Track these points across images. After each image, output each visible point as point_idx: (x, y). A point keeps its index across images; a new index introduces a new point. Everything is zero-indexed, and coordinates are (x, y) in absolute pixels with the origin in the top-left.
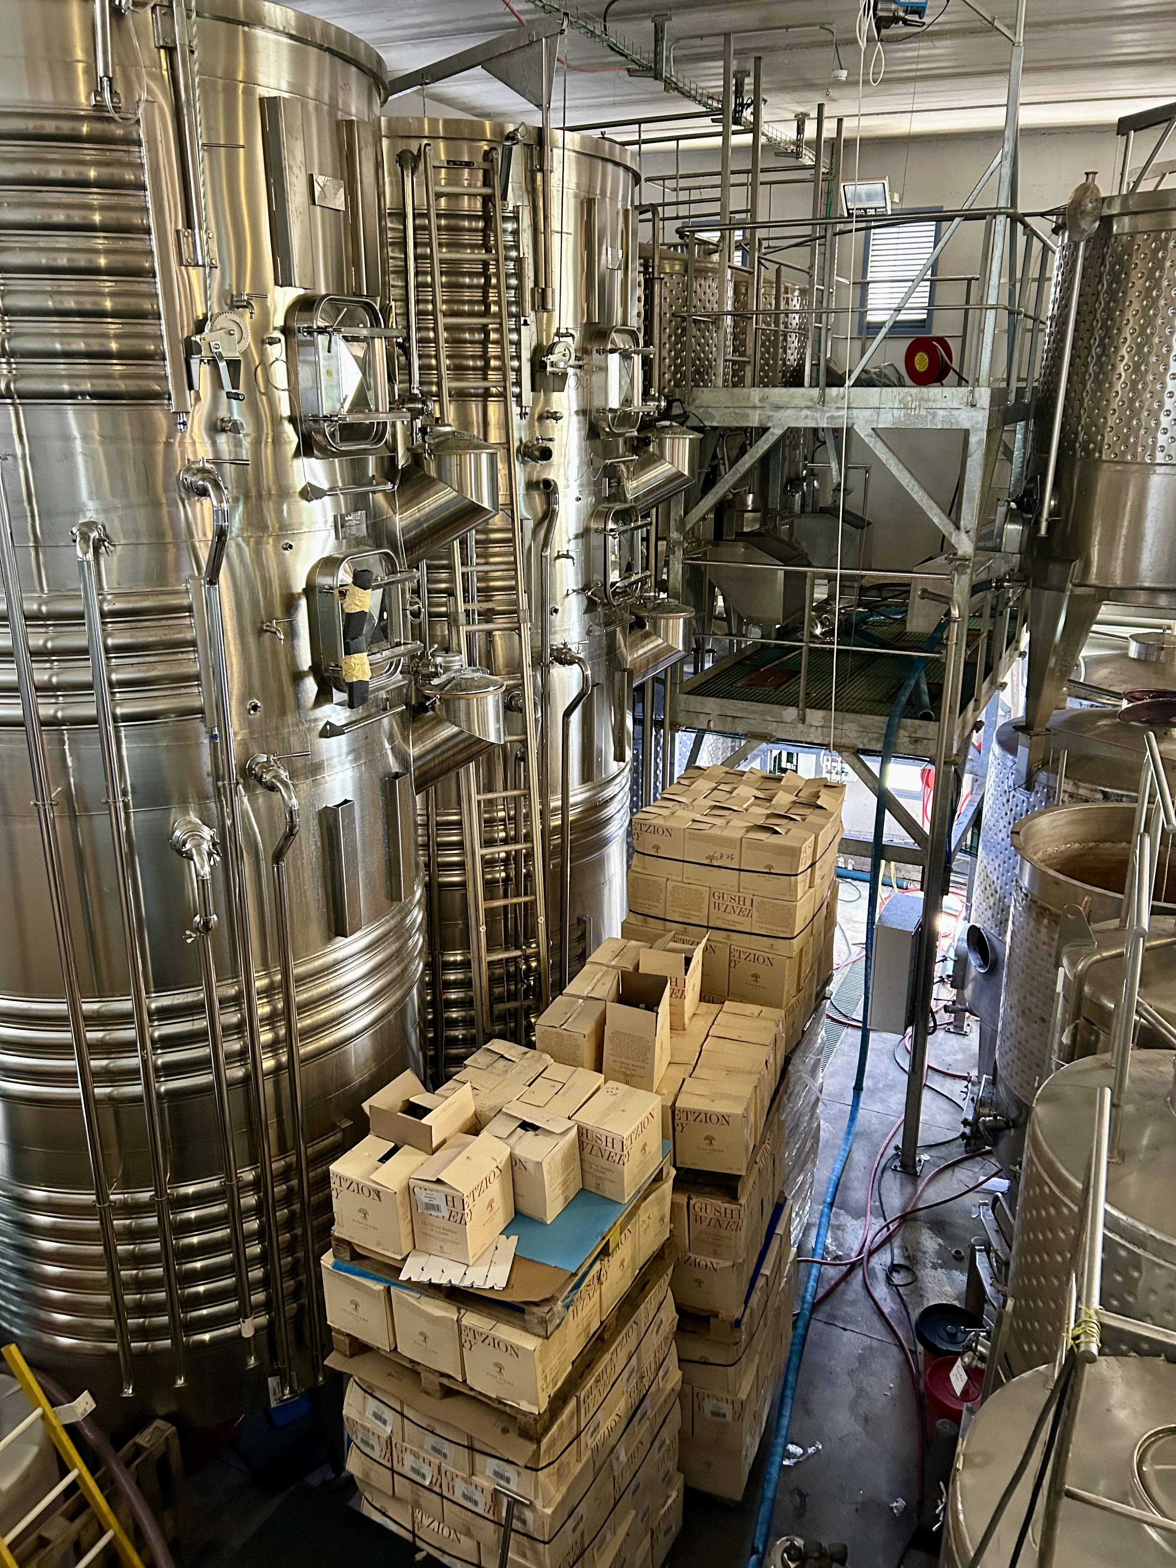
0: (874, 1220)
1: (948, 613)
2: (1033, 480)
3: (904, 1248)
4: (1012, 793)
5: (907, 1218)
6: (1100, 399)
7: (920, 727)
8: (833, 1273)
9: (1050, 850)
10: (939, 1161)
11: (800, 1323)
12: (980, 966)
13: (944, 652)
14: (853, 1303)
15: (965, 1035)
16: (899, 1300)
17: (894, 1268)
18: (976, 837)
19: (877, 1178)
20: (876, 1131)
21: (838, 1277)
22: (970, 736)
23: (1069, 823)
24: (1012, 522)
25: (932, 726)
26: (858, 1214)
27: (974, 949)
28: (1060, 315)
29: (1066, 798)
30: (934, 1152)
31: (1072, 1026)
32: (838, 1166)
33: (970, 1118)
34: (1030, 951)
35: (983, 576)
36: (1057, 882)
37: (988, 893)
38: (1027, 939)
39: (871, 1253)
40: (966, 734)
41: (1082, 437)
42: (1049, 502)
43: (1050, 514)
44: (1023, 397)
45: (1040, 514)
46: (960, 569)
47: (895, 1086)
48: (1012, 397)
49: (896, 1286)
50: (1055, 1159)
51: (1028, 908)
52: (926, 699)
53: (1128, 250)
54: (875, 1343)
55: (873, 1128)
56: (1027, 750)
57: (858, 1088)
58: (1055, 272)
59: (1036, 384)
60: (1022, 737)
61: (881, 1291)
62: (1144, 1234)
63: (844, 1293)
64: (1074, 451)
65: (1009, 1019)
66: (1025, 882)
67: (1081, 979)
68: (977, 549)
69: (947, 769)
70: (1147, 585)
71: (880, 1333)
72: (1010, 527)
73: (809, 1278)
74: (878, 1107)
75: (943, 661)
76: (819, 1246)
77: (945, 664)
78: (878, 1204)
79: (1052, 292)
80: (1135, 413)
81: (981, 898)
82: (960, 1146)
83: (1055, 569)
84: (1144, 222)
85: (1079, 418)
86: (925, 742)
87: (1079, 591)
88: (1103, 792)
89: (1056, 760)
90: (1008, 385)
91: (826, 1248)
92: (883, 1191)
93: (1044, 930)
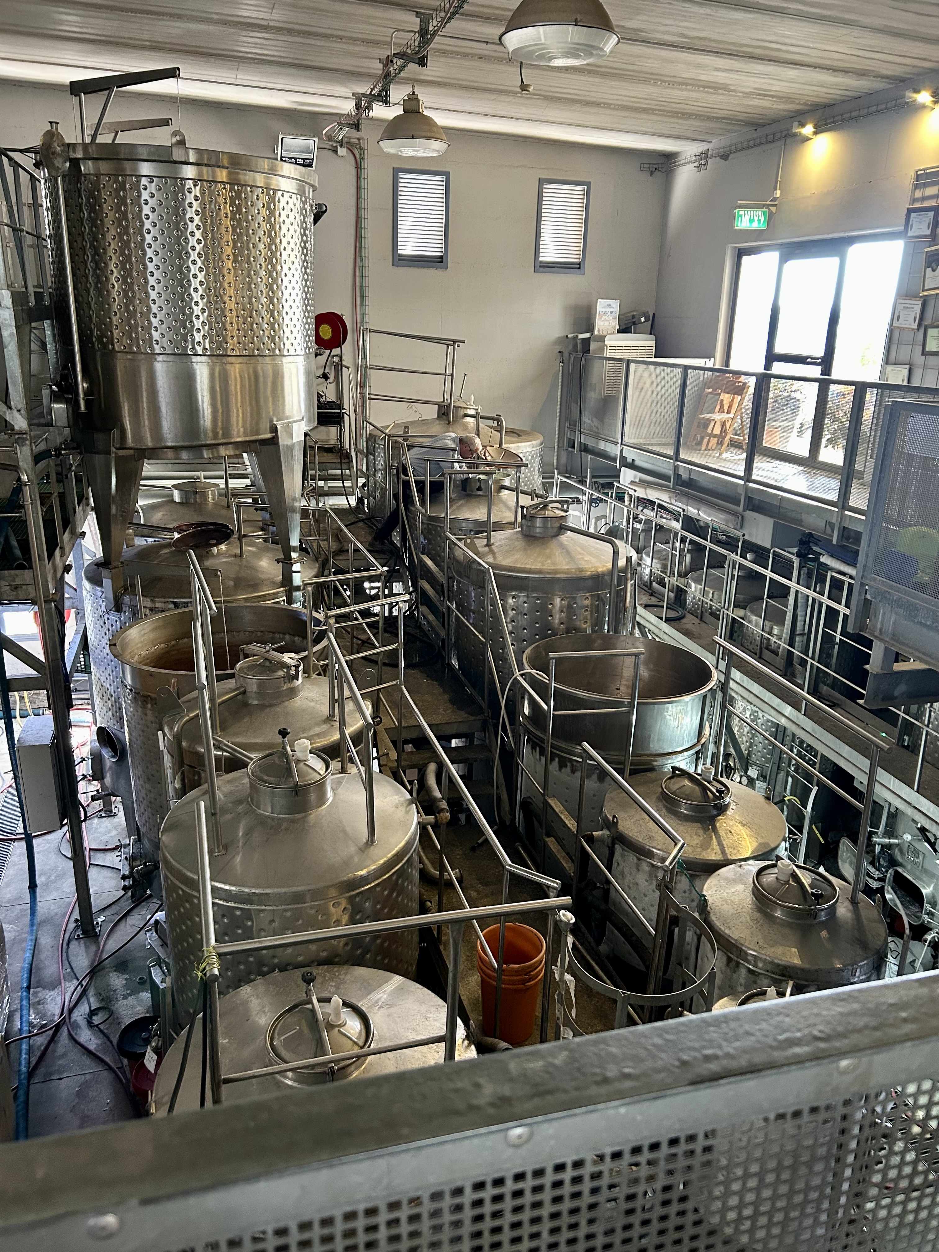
0: (68, 984)
1: (19, 479)
2: (65, 367)
3: (98, 994)
4: (106, 616)
5: (95, 971)
6: (102, 303)
7: (17, 575)
8: (40, 1041)
9: (143, 653)
10: (113, 917)
11: (21, 1093)
12: (113, 757)
13: (23, 511)
14: (64, 1055)
15: (115, 815)
16: (101, 1036)
17: (92, 1013)
18: (87, 657)
19: (64, 950)
20: (56, 914)
21: (46, 1042)
22: (62, 578)
23: (154, 629)
24: (57, 402)
25: (27, 573)
26: (54, 985)
27: (105, 746)
28: (56, 235)
29: (148, 612)
30: (107, 913)
31: (179, 774)
32: (28, 955)
33: (127, 873)
34: (143, 731)
35: (42, 447)
36: (151, 674)
37: (105, 698)
38: (139, 724)
39: (71, 1011)
40: (59, 575)
41: (96, 333)
42: (82, 385)
43: (85, 394)
44: (42, 300)
45: (77, 394)
46: (20, 441)
47: (65, 874)
48: (32, 299)
49: (97, 1026)
50: (181, 868)
51: (134, 700)
52: (18, 552)
53: (96, 186)
54: (88, 1077)
55: (53, 913)
56: (110, 581)
57: (33, 886)
58: (44, 200)
59: (50, 290)
60: (105, 572)
61: (86, 1036)
62: (248, 894)
63: (54, 1051)
64: (93, 344)
65: (139, 787)
66: (129, 680)
67: (178, 738)
68: (30, 425)
69: (48, 606)
70: (169, 444)
71: (90, 1067)
72: (56, 406)
73: (20, 1053)
74: (54, 895)
75: (24, 518)
76: (24, 1024)
77: (26, 521)
78: (69, 970)
79: (46, 217)
80: (132, 315)
81: (101, 704)
82: (127, 900)
83: (99, 437)
84: (104, 167)
85: (90, 318)
86: (24, 587)
87: (121, 453)
88: (173, 602)
89: (133, 585)
90: (26, 289)
91: (31, 1024)
92: (72, 958)
93: (149, 713)
